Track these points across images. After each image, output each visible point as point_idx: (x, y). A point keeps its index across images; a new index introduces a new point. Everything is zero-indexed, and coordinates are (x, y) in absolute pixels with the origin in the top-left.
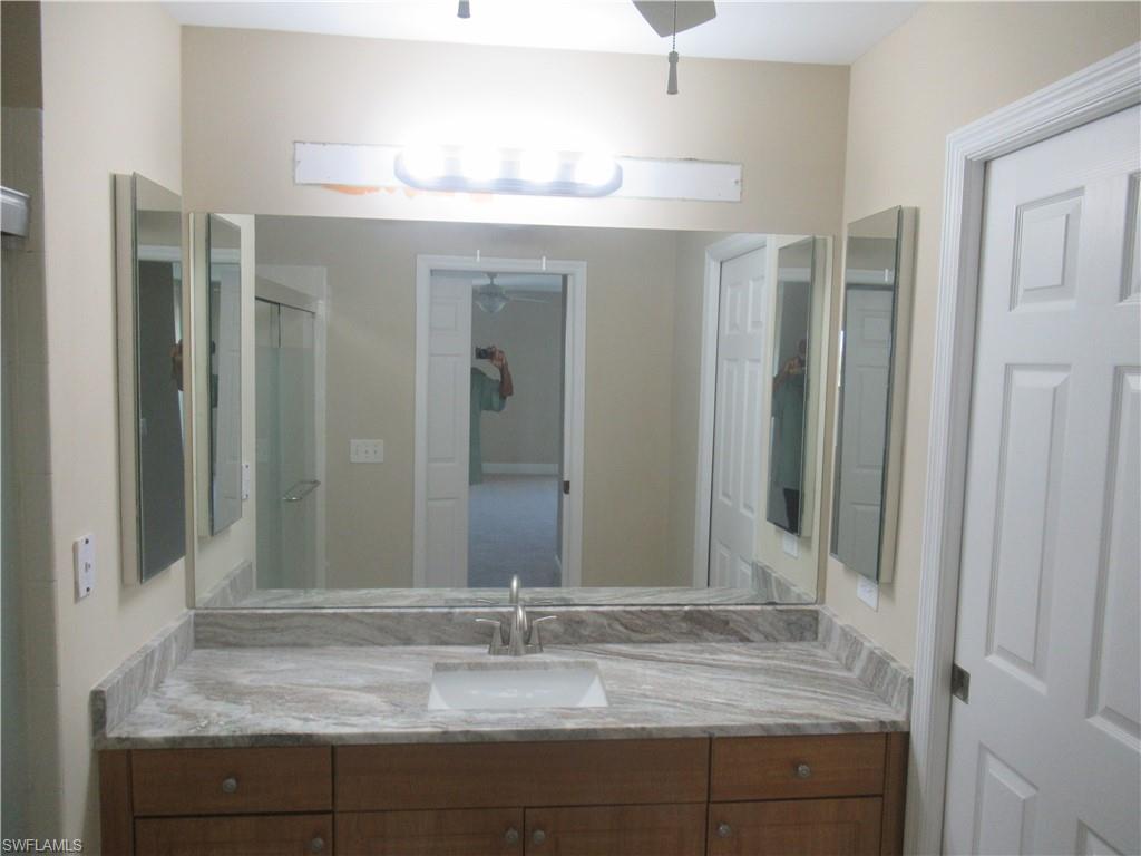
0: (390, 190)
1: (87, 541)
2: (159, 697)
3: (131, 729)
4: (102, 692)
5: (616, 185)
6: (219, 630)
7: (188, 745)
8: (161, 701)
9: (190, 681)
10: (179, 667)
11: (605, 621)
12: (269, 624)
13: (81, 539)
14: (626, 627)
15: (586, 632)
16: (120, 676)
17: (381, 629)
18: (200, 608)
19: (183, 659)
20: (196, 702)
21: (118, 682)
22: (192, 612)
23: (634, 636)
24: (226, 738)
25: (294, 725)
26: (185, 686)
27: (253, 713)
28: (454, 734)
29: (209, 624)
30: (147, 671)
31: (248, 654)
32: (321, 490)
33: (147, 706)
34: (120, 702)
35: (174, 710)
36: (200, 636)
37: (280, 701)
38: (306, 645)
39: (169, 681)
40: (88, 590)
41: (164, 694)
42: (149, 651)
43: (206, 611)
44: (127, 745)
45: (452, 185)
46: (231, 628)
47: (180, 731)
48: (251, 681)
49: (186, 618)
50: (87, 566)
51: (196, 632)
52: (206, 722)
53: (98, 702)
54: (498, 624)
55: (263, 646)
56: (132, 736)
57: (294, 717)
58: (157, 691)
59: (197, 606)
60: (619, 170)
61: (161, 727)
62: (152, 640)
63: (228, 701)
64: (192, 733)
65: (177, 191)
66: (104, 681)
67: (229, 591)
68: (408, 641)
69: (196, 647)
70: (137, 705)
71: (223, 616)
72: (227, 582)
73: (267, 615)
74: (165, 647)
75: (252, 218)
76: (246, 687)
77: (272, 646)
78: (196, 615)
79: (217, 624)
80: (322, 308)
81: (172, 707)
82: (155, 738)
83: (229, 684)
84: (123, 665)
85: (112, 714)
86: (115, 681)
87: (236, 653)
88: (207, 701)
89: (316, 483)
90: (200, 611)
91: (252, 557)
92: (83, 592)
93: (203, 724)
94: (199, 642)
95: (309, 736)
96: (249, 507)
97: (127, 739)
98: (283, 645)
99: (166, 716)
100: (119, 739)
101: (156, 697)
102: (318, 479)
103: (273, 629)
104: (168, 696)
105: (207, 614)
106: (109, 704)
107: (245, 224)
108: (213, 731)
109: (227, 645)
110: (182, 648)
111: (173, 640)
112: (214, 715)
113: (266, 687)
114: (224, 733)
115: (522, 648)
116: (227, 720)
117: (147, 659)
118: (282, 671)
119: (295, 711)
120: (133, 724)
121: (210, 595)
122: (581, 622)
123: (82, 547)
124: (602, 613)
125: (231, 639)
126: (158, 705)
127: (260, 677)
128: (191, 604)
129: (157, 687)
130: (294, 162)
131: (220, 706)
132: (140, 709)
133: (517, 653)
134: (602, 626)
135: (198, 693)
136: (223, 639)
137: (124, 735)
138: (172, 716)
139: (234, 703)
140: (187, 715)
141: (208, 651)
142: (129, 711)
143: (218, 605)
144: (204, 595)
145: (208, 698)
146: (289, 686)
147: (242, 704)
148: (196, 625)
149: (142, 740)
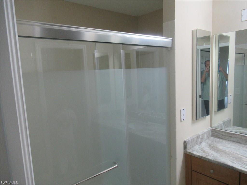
1: (184, 110)
2: (200, 146)
3: (192, 151)
4: (186, 141)
6: (217, 134)
7: (203, 159)
8: (200, 147)
9: (207, 144)
10: (207, 140)
12: (230, 135)
13: (182, 109)
16: (191, 139)
18: (213, 128)
19: (208, 138)
20: (207, 149)
21: (190, 140)
22: (211, 128)
24: (212, 160)
25: (230, 163)
26: (206, 145)
27: (220, 156)
29: (215, 132)
30: (198, 139)
31: (223, 141)
33: (197, 147)
34: (190, 144)
35: (202, 150)
36: (213, 134)
37: (228, 155)
39: (203, 143)
40: (184, 120)
41: (201, 145)
42: (199, 135)
43: (214, 129)
46: (220, 134)
47: (201, 155)
48: (222, 148)
49: (210, 129)
50: (184, 115)
51: (212, 133)
52: (208, 155)
53: (185, 144)
55: (228, 140)
56: (192, 152)
57: (230, 161)
58: (200, 144)
59: (213, 127)
61: (198, 152)
62: (200, 133)
63: (215, 151)
64: (204, 156)
66: (187, 139)
67: (223, 125)
69: (212, 137)
70: (195, 146)
71: (218, 131)
72: (222, 123)
73: (229, 133)
74: (203, 135)
76: (220, 149)
77: (230, 141)
78: (212, 129)
79: (217, 132)
81: (202, 149)
82: (196, 155)
83: (217, 147)
84: (192, 137)
85: (188, 147)
86: (189, 140)
87: (221, 140)
88: (210, 150)
90: (213, 129)
92: (182, 120)
93: (207, 155)
94: (213, 136)
97: (191, 153)
99: (200, 150)
101: (199, 145)
103: (231, 137)
104: (202, 146)
105: (215, 130)
106: (188, 144)
108: (209, 157)
109: (219, 138)
110: (208, 136)
111: (205, 134)
112: (210, 154)
113: (226, 151)
114: (211, 159)
116: (213, 156)
117: (198, 137)
118: (231, 148)
119: (231, 159)
120: (193, 150)
121: (217, 125)
123: (182, 111)
125: (220, 137)
126: (199, 147)
127: (225, 148)
129: (200, 143)
130: (242, 15)
131: (212, 152)
132: (195, 147)
135: (208, 147)
136: (218, 136)
137: (190, 152)
138: (201, 151)
139: (216, 152)
140: (204, 152)
141: (214, 138)
142: (193, 147)
143: (219, 128)
144: (215, 125)
145: (210, 149)
146: (231, 152)
147: (218, 153)
148: (212, 131)
149: (194, 154)
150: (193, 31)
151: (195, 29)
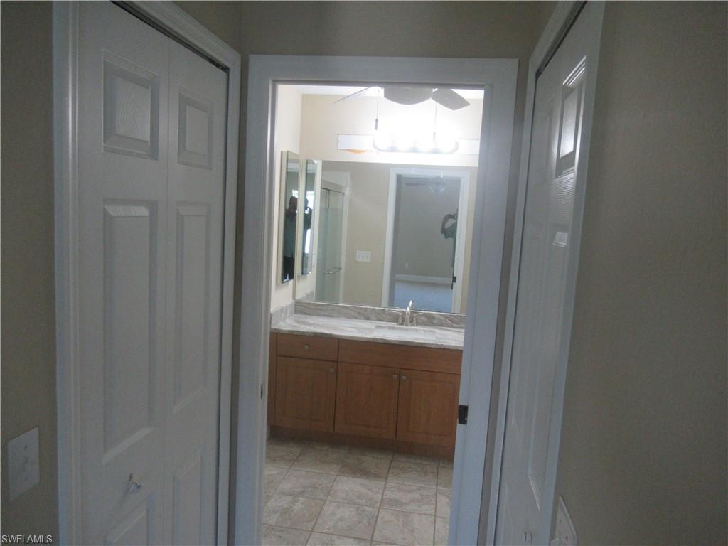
0: (371, 151)
3: (277, 327)
5: (456, 149)
6: (302, 308)
7: (295, 333)
8: (286, 323)
9: (293, 320)
10: (290, 317)
11: (443, 318)
12: (320, 307)
14: (451, 321)
15: (435, 321)
17: (359, 313)
18: (297, 300)
19: (291, 315)
22: (294, 301)
23: (455, 325)
27: (314, 328)
28: (377, 339)
29: (299, 306)
30: (282, 314)
31: (313, 317)
32: (342, 272)
33: (282, 323)
36: (296, 310)
38: (332, 316)
39: (287, 319)
42: (282, 308)
44: (277, 331)
45: (393, 150)
46: (307, 308)
49: (292, 302)
51: (295, 308)
52: (300, 328)
54: (401, 314)
55: (317, 315)
58: (285, 321)
60: (457, 144)
61: (286, 328)
63: (306, 325)
64: (296, 330)
65: (297, 152)
68: (368, 319)
71: (304, 303)
73: (319, 304)
74: (286, 309)
75: (321, 162)
76: (312, 323)
77: (320, 315)
78: (296, 302)
79: (302, 306)
80: (347, 192)
81: (289, 324)
82: (285, 330)
83: (307, 322)
84: (276, 308)
85: (273, 322)
87: (309, 316)
88: (299, 324)
89: (340, 269)
91: (314, 290)
94: (296, 312)
95: (331, 335)
96: (315, 269)
97: (277, 329)
98: (324, 316)
99: (287, 326)
100: (275, 329)
102: (341, 267)
103: (321, 309)
104: (288, 322)
105: (299, 302)
106: (272, 318)
107: (319, 163)
108: (302, 330)
109: (305, 313)
110: (291, 312)
111: (288, 308)
114: (305, 331)
115: (409, 324)
116: (306, 329)
117: (282, 310)
120: (279, 326)
122: (433, 318)
124: (441, 315)
125: (307, 311)
128: (294, 299)
130: (338, 141)
131: (303, 326)
133: (407, 325)
134: (441, 320)
135: (296, 323)
136: (304, 311)
138: (289, 326)
139: (308, 326)
140: (293, 327)
141: (299, 315)
142: (277, 323)
144: (298, 297)
147: (311, 326)
148: (295, 306)
149: (281, 330)
150: (282, 153)
151: (285, 150)
